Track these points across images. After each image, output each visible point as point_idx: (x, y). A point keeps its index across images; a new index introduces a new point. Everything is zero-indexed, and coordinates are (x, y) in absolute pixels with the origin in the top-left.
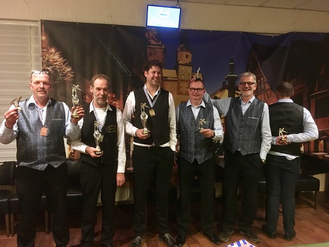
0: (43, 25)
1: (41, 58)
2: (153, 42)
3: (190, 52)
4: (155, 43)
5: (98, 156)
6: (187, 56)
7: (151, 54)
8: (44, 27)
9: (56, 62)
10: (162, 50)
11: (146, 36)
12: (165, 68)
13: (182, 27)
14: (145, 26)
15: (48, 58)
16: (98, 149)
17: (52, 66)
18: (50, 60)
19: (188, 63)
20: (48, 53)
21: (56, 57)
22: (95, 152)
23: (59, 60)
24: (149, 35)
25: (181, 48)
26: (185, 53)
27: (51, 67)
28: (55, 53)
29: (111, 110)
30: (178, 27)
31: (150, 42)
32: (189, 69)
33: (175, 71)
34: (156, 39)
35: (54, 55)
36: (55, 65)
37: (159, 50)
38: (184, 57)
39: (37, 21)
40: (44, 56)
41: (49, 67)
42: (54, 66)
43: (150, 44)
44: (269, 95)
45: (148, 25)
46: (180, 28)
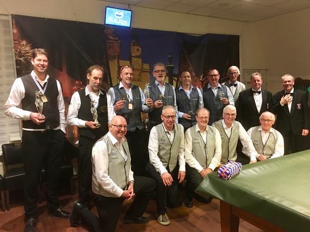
1: (14, 50)
4: (113, 38)
5: (98, 127)
7: (110, 48)
8: (15, 20)
9: (28, 53)
12: (121, 60)
15: (20, 49)
18: (22, 52)
19: (138, 55)
20: (20, 45)
21: (28, 49)
22: (95, 125)
24: (108, 32)
25: (133, 43)
26: (136, 48)
27: (23, 58)
28: (27, 45)
29: (102, 94)
30: (129, 26)
32: (140, 61)
33: (129, 62)
36: (27, 56)
38: (136, 51)
39: (8, 15)
40: (16, 48)
43: (109, 39)
44: (195, 79)
45: (106, 23)
46: (132, 27)
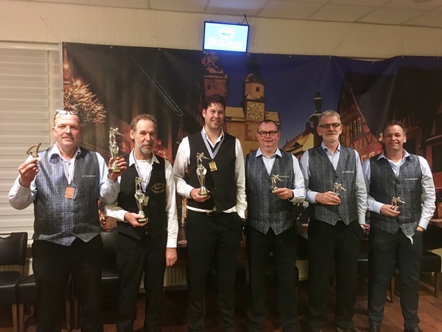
0: (65, 49)
1: (63, 93)
2: (212, 71)
3: (263, 84)
4: (214, 72)
5: (142, 225)
6: (258, 89)
7: (209, 87)
8: (67, 51)
9: (82, 98)
10: (224, 81)
11: (203, 63)
12: (228, 106)
13: (251, 51)
14: (202, 50)
15: (71, 92)
16: (141, 215)
17: (77, 103)
18: (75, 96)
19: (259, 98)
20: (72, 86)
21: (83, 91)
22: (137, 219)
23: (86, 95)
24: (207, 61)
25: (249, 79)
26: (255, 85)
27: (76, 105)
28: (81, 86)
29: (158, 162)
30: (245, 51)
31: (208, 71)
32: (261, 107)
33: (242, 109)
34: (216, 67)
35: (80, 88)
36: (80, 102)
37: (221, 81)
38: (254, 91)
39: (58, 44)
40: (66, 91)
41: (73, 104)
42: (80, 104)
43: (208, 73)
44: (369, 140)
45: (205, 48)
46: (249, 51)
